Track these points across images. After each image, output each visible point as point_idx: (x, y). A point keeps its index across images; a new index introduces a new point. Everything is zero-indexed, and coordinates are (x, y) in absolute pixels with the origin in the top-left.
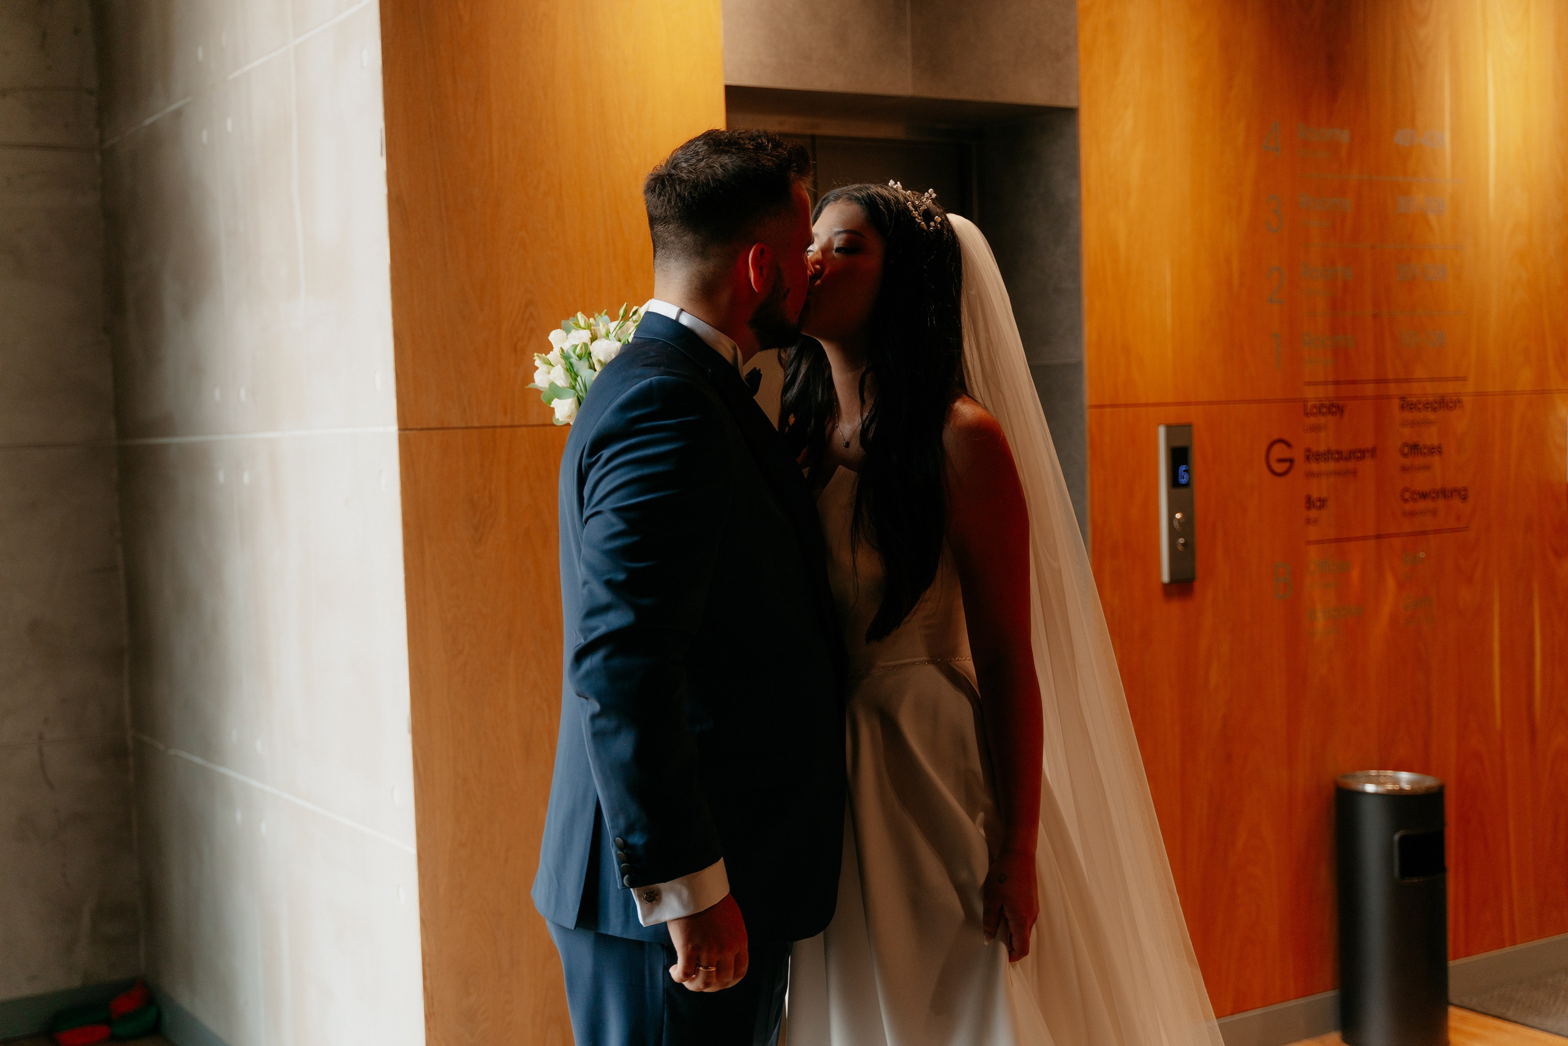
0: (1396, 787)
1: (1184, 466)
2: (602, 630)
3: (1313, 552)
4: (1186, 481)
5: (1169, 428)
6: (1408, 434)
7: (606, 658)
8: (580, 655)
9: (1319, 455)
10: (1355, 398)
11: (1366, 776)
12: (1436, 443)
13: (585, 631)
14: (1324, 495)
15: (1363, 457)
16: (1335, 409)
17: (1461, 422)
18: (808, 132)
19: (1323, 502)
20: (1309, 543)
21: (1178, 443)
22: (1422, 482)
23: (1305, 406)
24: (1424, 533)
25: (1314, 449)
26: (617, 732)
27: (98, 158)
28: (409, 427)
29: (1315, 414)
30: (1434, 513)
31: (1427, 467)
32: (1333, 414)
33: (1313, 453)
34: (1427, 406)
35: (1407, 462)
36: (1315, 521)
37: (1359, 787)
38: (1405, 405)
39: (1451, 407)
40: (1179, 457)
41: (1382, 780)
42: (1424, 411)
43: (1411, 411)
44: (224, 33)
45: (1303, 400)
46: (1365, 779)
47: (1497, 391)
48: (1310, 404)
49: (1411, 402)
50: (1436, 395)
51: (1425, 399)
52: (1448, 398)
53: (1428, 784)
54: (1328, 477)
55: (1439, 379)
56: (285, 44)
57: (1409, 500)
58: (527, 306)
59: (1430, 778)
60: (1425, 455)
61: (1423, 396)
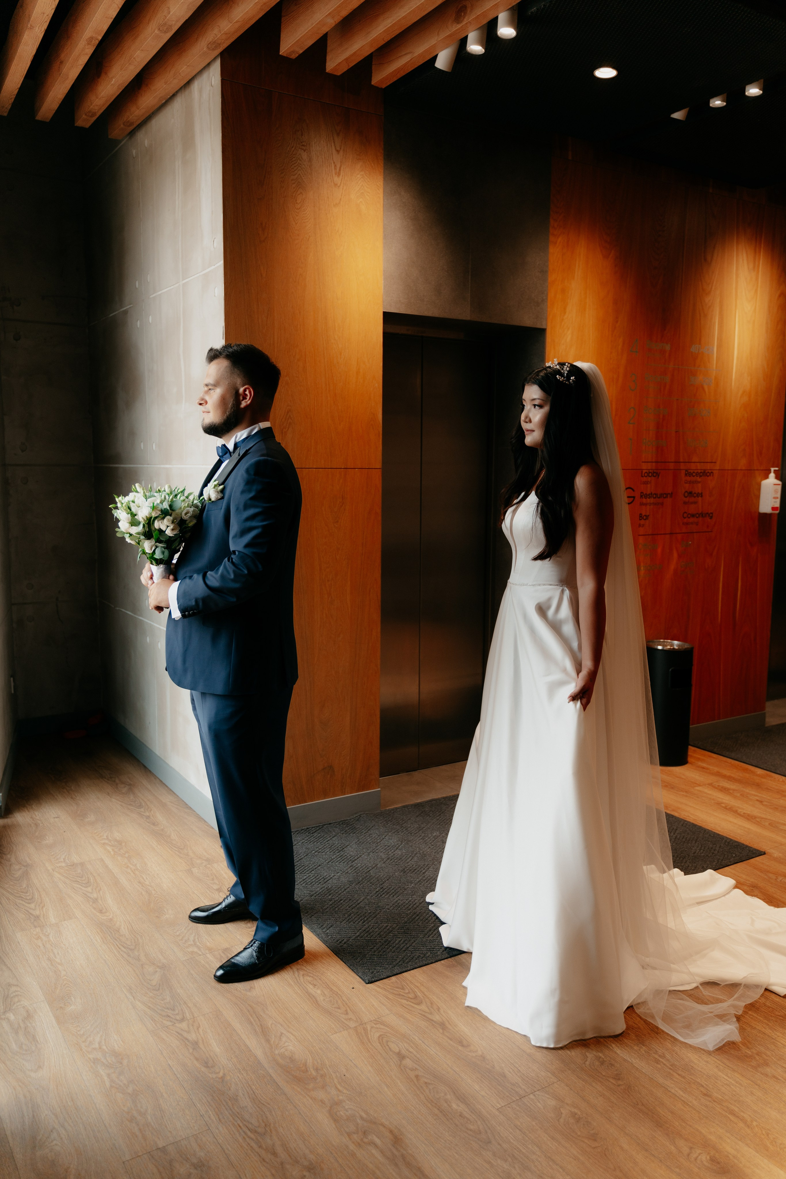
0: (671, 648)
3: (641, 540)
6: (688, 487)
10: (665, 469)
12: (700, 492)
14: (648, 514)
15: (667, 497)
16: (655, 474)
17: (712, 482)
18: (420, 334)
19: (647, 517)
20: (639, 535)
22: (692, 509)
23: (642, 473)
24: (692, 533)
27: (87, 331)
29: (646, 476)
30: (697, 524)
31: (695, 503)
32: (654, 476)
33: (644, 494)
34: (698, 474)
35: (687, 500)
36: (643, 526)
37: (656, 647)
38: (687, 474)
39: (708, 476)
42: (695, 477)
43: (690, 476)
44: (149, 275)
45: (641, 469)
46: (658, 643)
47: (730, 468)
48: (644, 471)
49: (690, 472)
50: (702, 470)
51: (697, 471)
52: (707, 471)
53: (686, 647)
54: (650, 505)
55: (704, 462)
56: (178, 283)
57: (686, 518)
58: (288, 412)
59: (687, 644)
60: (695, 497)
61: (696, 470)
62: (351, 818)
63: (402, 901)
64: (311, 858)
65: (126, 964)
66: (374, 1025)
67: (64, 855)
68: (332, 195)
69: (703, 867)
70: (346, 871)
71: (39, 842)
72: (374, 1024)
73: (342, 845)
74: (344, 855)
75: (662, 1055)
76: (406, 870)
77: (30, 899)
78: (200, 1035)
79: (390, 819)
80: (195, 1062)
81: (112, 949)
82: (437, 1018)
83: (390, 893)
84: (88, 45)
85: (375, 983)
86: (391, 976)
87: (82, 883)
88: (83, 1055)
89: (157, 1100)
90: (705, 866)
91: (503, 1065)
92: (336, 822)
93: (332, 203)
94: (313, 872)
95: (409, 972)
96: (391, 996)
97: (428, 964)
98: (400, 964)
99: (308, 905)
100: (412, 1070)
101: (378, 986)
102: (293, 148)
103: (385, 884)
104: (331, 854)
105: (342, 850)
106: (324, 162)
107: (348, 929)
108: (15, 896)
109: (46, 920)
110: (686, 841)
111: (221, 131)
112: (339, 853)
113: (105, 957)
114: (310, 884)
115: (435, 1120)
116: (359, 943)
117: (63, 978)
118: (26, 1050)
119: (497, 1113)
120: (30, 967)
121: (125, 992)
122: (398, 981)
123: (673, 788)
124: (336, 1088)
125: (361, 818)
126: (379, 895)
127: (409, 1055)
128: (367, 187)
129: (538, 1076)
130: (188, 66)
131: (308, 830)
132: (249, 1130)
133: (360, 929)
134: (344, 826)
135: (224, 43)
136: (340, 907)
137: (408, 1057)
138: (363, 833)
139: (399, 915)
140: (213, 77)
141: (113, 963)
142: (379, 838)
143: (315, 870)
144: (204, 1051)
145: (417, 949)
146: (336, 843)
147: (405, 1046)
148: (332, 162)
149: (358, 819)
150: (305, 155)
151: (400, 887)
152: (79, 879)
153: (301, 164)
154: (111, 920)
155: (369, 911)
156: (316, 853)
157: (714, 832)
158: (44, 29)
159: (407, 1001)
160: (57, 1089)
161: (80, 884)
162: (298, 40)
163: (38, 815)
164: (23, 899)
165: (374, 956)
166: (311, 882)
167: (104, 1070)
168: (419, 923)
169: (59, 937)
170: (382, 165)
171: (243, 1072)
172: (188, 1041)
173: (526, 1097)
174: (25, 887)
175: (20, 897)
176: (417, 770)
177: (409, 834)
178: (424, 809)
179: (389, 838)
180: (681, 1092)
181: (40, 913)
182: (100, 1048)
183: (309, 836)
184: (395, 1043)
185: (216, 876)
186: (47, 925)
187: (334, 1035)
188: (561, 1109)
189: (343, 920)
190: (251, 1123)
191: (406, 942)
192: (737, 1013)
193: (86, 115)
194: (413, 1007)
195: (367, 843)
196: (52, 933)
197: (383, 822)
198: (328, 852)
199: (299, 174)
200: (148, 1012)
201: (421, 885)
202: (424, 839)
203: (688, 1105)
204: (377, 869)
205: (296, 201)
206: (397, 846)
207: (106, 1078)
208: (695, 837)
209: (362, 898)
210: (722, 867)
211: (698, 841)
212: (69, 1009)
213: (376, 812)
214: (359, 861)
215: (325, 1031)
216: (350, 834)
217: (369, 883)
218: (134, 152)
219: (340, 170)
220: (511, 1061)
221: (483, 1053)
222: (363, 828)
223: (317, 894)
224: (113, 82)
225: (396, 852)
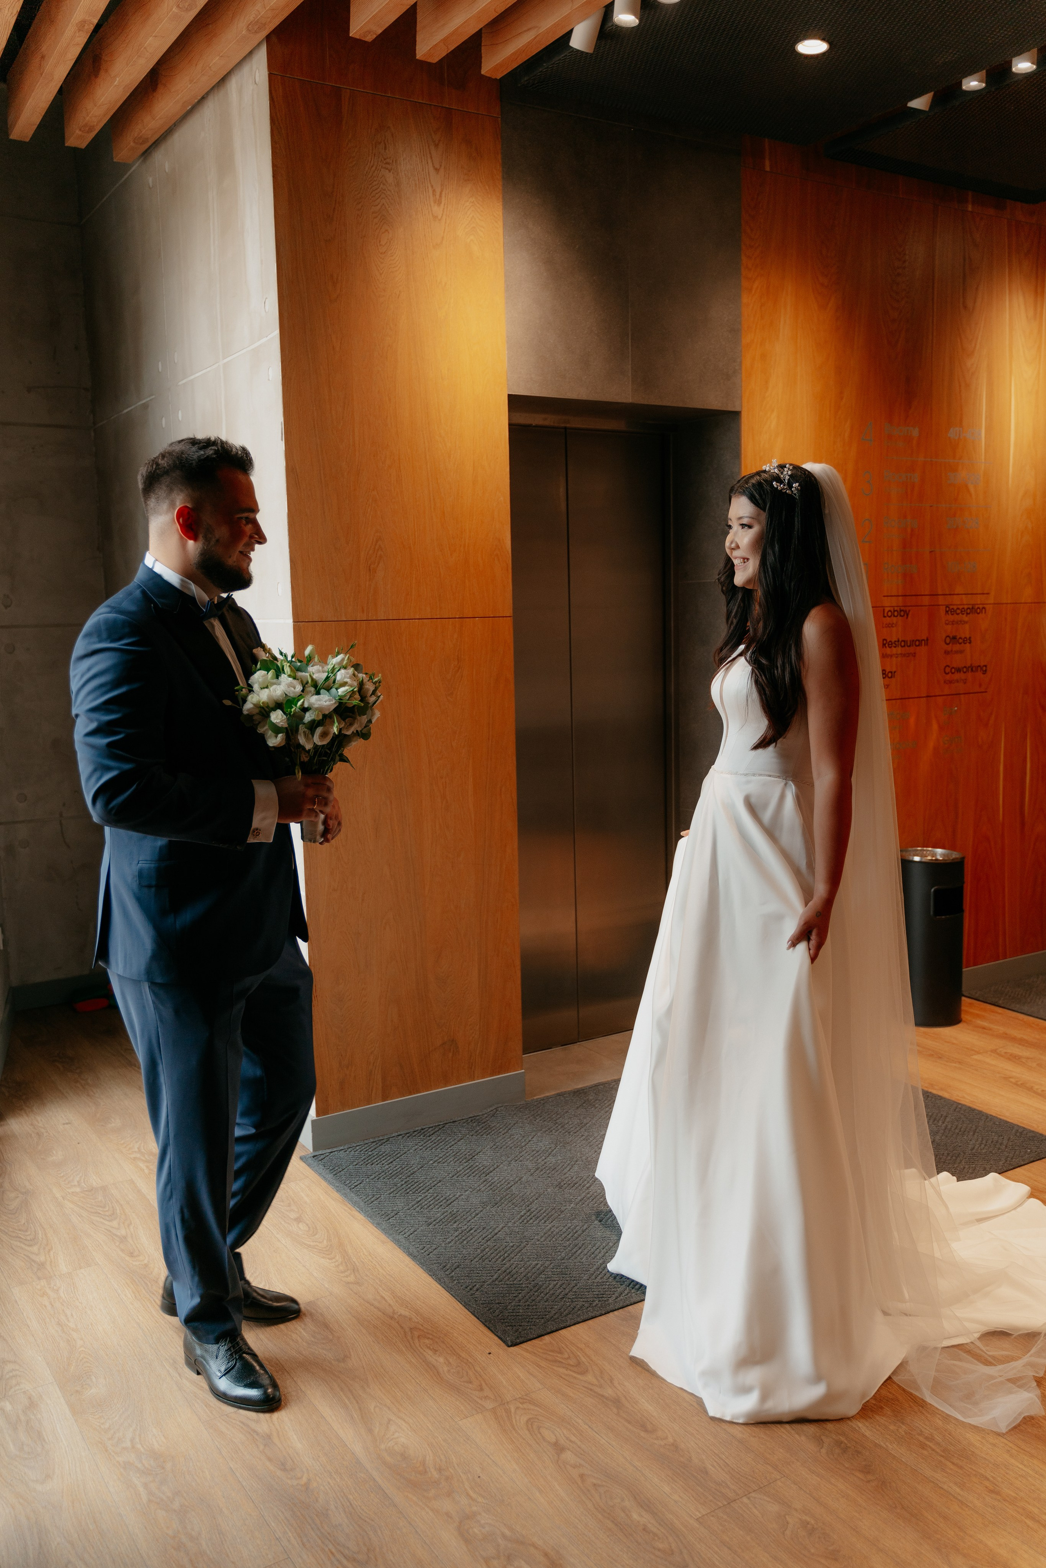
0: (934, 858)
6: (950, 629)
9: (891, 643)
10: (916, 606)
11: (916, 851)
12: (968, 636)
14: (894, 670)
15: (920, 645)
16: (903, 613)
17: (985, 622)
18: (562, 425)
19: (893, 675)
22: (958, 661)
23: (883, 611)
24: (958, 694)
25: (889, 639)
27: (92, 434)
28: (300, 620)
29: (890, 616)
30: (965, 681)
31: (961, 652)
32: (902, 616)
33: (888, 642)
34: (963, 612)
35: (949, 648)
37: (911, 858)
38: (949, 611)
39: (978, 613)
42: (961, 614)
43: (952, 614)
44: (176, 353)
45: (883, 607)
46: (914, 853)
47: (1009, 602)
48: (887, 609)
49: (953, 609)
50: (969, 605)
51: (962, 607)
52: (977, 606)
53: (954, 857)
54: (897, 657)
55: (972, 594)
56: (217, 363)
57: (948, 673)
58: (377, 541)
59: (955, 853)
60: (961, 643)
61: (961, 605)
62: (484, 1113)
63: (557, 1228)
64: (428, 1171)
65: (168, 1328)
66: (520, 1405)
67: (78, 1176)
68: (430, 232)
69: (985, 1169)
70: (478, 1188)
71: (44, 1159)
72: (520, 1403)
73: (471, 1152)
74: (474, 1166)
75: (930, 1436)
76: (562, 1184)
77: (31, 1240)
78: (274, 1424)
79: (539, 1113)
80: (268, 1463)
81: (148, 1307)
82: (609, 1392)
83: (541, 1218)
84: (79, 32)
85: (521, 1345)
86: (543, 1335)
87: (105, 1215)
88: (109, 1457)
89: (215, 1518)
90: (988, 1167)
91: (704, 1457)
92: (463, 1119)
93: (431, 244)
94: (431, 1191)
95: (569, 1328)
96: (543, 1363)
97: (596, 1317)
98: (556, 1317)
99: (424, 1238)
100: (574, 1467)
101: (525, 1349)
102: (374, 168)
103: (533, 1205)
104: (455, 1164)
105: (471, 1158)
106: (418, 186)
107: (481, 1270)
108: (11, 1236)
109: (54, 1269)
110: (960, 1133)
111: (270, 147)
112: (467, 1163)
113: (139, 1319)
114: (426, 1208)
115: (608, 1536)
116: (498, 1289)
117: (79, 1350)
118: (29, 1453)
119: (696, 1525)
120: (33, 1336)
121: (168, 1368)
122: (553, 1342)
123: (941, 1058)
124: (468, 1495)
125: (498, 1112)
126: (525, 1221)
127: (570, 1445)
128: (479, 219)
129: (753, 1471)
130: (222, 56)
131: (422, 1131)
132: (345, 1557)
133: (499, 1270)
134: (475, 1124)
135: (270, 22)
136: (469, 1239)
137: (568, 1449)
138: (502, 1134)
139: (553, 1248)
140: (257, 71)
141: (150, 1327)
142: (523, 1140)
143: (433, 1188)
144: (279, 1448)
145: (580, 1296)
146: (464, 1148)
147: (564, 1434)
148: (429, 185)
149: (494, 1114)
150: (390, 177)
151: (554, 1209)
152: (101, 1209)
153: (385, 190)
154: (146, 1265)
155: (511, 1244)
156: (434, 1164)
157: (1001, 1119)
158: (16, 11)
159: (567, 1369)
160: (73, 1507)
161: (102, 1216)
162: (375, 15)
163: (41, 1120)
164: (21, 1240)
165: (518, 1307)
166: (428, 1205)
167: (139, 1478)
168: (581, 1259)
169: (73, 1292)
170: (501, 188)
171: (335, 1477)
172: (258, 1434)
173: (737, 1501)
174: (24, 1224)
175: (17, 1237)
176: (576, 1043)
177: (566, 1134)
178: (587, 1097)
179: (538, 1140)
180: (957, 1489)
181: (46, 1260)
182: (133, 1447)
183: (425, 1141)
184: (550, 1430)
185: (293, 1200)
186: (55, 1275)
187: (464, 1420)
188: (787, 1517)
189: (475, 1258)
190: (348, 1548)
191: (564, 1286)
192: (1037, 1375)
193: (80, 130)
194: (575, 1378)
195: (507, 1147)
196: (63, 1288)
197: (529, 1117)
198: (452, 1162)
199: (383, 204)
200: (200, 1395)
201: (584, 1205)
202: (587, 1140)
203: (967, 1506)
204: (521, 1184)
205: (380, 241)
206: (550, 1150)
207: (141, 1489)
208: (974, 1127)
209: (501, 1226)
210: (1011, 1168)
211: (978, 1133)
212: (89, 1393)
213: (520, 1103)
214: (496, 1174)
215: (451, 1415)
216: (482, 1135)
217: (510, 1204)
218: (150, 180)
219: (440, 196)
220: (715, 1451)
221: (675, 1441)
222: (501, 1126)
223: (437, 1221)
224: (116, 82)
225: (549, 1160)
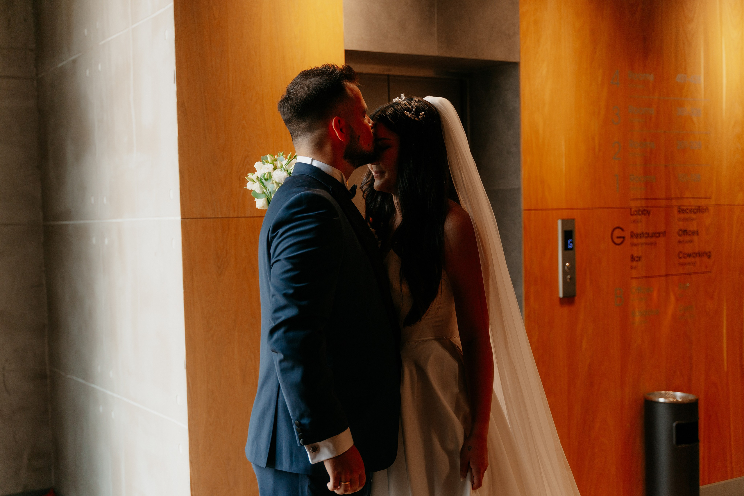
0: (675, 400)
1: (571, 240)
2: (283, 318)
3: (634, 283)
4: (571, 248)
5: (563, 221)
6: (681, 225)
7: (285, 332)
8: (272, 332)
9: (637, 235)
10: (656, 207)
11: (660, 394)
12: (695, 229)
13: (274, 319)
14: (640, 254)
15: (659, 236)
16: (645, 212)
17: (708, 219)
18: (386, 73)
19: (639, 258)
20: (632, 278)
21: (568, 229)
22: (688, 249)
23: (631, 211)
24: (689, 274)
25: (635, 232)
26: (292, 368)
27: (35, 83)
28: (187, 217)
29: (635, 215)
30: (694, 264)
31: (691, 241)
32: (645, 214)
33: (635, 234)
34: (691, 211)
35: (681, 238)
36: (635, 268)
37: (656, 400)
38: (680, 210)
39: (703, 212)
40: (568, 235)
41: (667, 396)
42: (689, 213)
43: (683, 213)
44: (98, 22)
45: (630, 208)
46: (659, 396)
47: (726, 204)
48: (633, 209)
49: (683, 209)
50: (695, 206)
51: (691, 207)
52: (701, 207)
53: (690, 398)
54: (642, 246)
55: (697, 198)
56: (127, 28)
57: (682, 258)
59: (691, 395)
60: (690, 235)
61: (689, 206)
